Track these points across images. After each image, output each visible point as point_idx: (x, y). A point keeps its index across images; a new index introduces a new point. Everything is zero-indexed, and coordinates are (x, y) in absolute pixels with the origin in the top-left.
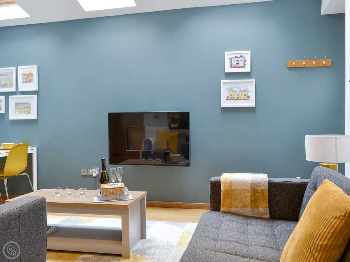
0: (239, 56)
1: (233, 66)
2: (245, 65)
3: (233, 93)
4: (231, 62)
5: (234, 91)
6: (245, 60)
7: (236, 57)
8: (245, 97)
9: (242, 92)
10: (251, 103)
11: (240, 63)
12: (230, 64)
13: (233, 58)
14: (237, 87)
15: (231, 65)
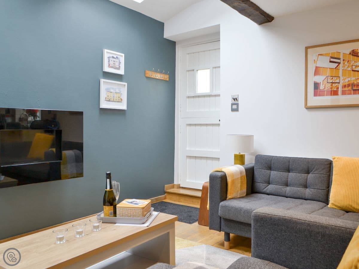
0: (115, 56)
1: (111, 65)
2: (120, 67)
3: (109, 94)
4: (109, 61)
5: (111, 92)
6: (120, 63)
7: (113, 57)
8: (119, 100)
9: (117, 94)
10: (123, 106)
11: (116, 64)
12: (108, 63)
13: (111, 57)
14: (113, 89)
15: (109, 65)
